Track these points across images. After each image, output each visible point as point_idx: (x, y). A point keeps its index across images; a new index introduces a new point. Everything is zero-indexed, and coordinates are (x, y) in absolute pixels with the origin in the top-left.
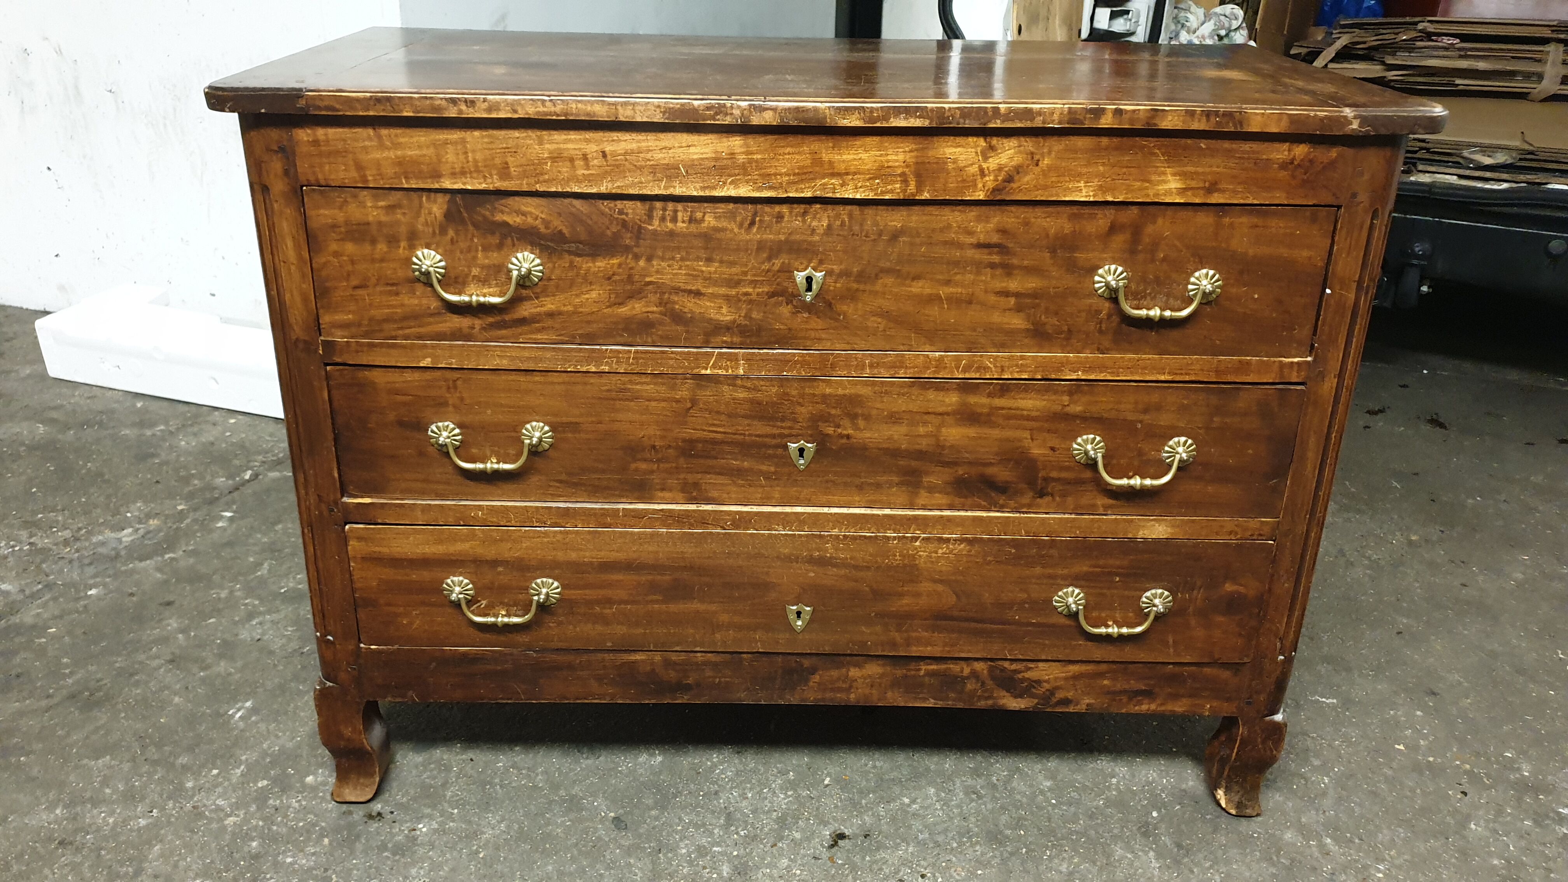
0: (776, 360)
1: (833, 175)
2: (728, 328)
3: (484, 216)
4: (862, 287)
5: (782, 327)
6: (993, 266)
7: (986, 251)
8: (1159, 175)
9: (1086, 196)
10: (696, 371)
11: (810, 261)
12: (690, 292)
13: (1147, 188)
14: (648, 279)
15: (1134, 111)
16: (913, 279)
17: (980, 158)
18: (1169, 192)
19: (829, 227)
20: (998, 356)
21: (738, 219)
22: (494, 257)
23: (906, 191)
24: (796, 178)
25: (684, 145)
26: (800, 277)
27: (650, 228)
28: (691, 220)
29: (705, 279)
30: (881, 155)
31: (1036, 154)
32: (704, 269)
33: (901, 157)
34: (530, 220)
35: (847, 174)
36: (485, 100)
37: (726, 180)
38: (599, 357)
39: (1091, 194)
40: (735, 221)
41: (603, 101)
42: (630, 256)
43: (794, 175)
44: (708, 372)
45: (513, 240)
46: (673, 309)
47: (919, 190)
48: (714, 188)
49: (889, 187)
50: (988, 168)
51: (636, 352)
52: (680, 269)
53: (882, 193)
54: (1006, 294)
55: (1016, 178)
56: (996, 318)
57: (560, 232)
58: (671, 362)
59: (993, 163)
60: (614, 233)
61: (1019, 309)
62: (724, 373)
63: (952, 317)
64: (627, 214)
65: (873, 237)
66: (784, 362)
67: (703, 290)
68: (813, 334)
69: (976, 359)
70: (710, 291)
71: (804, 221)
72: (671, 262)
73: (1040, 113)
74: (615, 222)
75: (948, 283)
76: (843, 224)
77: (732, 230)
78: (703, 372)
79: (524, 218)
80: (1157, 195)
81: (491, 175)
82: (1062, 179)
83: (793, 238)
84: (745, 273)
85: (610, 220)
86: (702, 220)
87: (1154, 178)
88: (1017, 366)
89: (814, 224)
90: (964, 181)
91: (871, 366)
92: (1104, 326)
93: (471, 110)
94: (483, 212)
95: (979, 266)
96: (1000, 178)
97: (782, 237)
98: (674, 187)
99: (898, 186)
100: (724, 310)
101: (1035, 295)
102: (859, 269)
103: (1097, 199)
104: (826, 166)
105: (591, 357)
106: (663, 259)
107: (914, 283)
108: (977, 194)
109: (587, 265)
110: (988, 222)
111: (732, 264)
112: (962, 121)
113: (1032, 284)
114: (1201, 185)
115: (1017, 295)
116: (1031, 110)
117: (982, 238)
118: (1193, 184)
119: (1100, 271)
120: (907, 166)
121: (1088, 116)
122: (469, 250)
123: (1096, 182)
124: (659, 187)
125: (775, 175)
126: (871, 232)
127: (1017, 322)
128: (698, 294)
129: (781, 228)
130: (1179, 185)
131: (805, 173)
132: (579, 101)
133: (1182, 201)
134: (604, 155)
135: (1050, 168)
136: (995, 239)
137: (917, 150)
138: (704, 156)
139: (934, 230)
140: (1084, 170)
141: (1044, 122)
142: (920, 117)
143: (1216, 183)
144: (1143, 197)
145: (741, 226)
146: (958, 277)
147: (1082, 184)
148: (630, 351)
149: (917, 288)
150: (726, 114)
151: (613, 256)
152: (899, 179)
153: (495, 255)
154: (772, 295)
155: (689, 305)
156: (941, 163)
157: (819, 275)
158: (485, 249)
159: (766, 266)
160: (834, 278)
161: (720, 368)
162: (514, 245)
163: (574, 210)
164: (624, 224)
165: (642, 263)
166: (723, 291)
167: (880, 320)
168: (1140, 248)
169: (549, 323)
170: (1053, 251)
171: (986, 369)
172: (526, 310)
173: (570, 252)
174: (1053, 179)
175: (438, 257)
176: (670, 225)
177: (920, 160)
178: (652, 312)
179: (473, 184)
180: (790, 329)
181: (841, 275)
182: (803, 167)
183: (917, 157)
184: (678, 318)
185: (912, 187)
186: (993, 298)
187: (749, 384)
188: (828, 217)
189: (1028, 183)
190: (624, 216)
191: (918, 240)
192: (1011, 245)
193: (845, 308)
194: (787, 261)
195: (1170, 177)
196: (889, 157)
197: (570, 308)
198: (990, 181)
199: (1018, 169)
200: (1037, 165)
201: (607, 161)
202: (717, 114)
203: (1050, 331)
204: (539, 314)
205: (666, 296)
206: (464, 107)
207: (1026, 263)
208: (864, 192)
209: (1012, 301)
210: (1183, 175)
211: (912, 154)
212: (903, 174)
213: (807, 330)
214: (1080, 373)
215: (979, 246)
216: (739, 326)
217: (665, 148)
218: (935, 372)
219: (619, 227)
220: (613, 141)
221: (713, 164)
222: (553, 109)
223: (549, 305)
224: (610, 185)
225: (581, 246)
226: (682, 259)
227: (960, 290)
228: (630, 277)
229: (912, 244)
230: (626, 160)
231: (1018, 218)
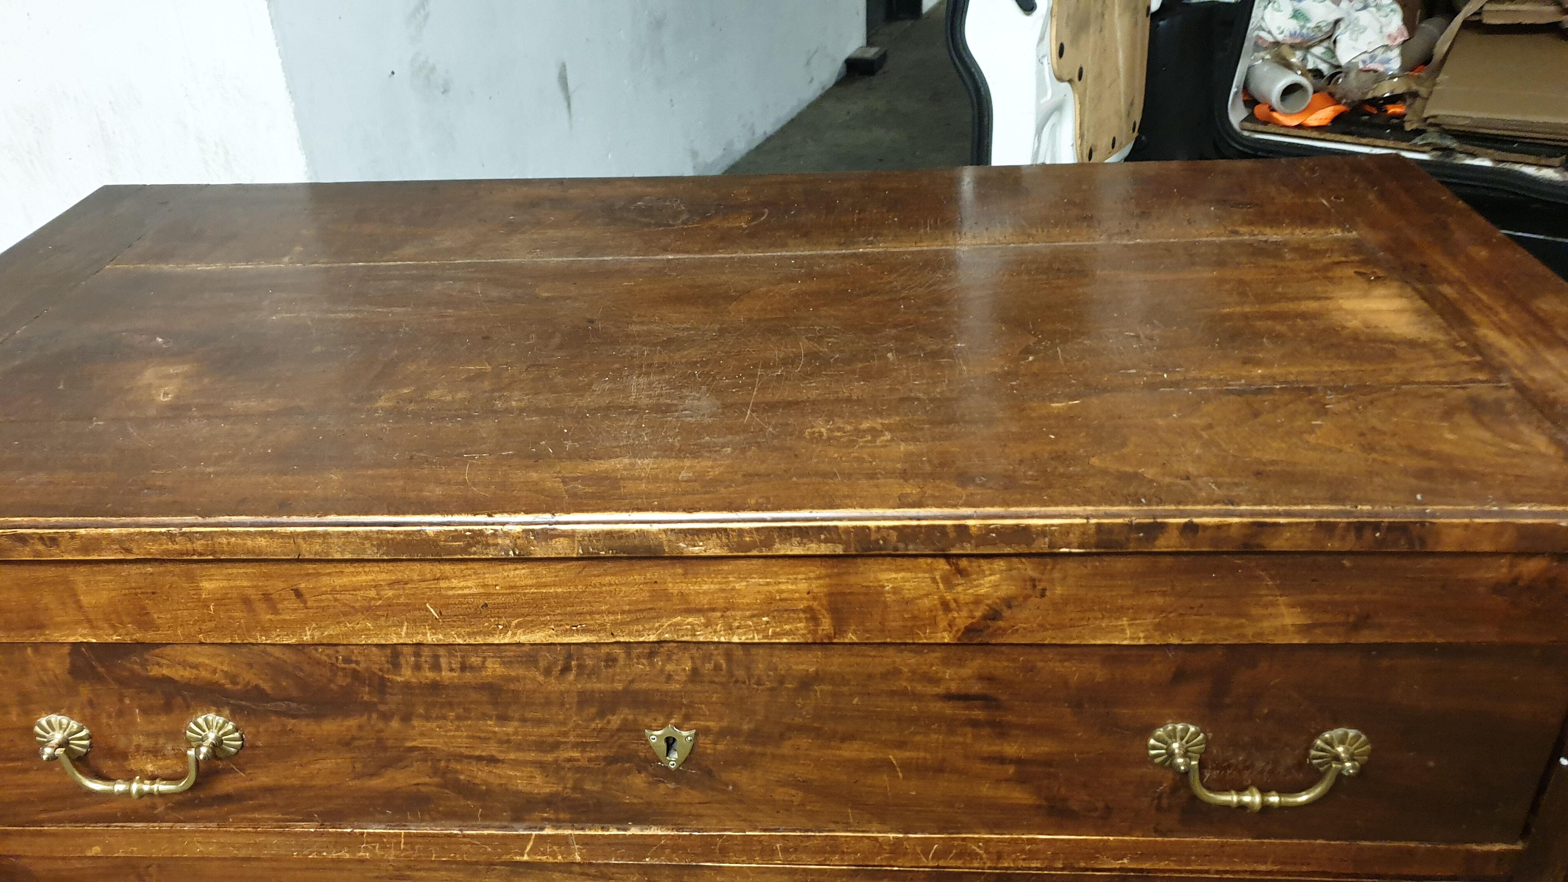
0: (629, 844)
1: (689, 611)
2: (549, 802)
3: (132, 671)
4: (759, 749)
5: (635, 801)
6: (975, 724)
7: (961, 704)
8: (1266, 606)
9: (1132, 638)
10: (506, 858)
11: (669, 716)
12: (479, 759)
13: (1241, 626)
14: (409, 744)
15: (1219, 527)
16: (843, 739)
17: (941, 586)
18: (1284, 630)
19: (695, 671)
20: (991, 839)
21: (542, 664)
22: (163, 722)
23: (815, 632)
24: (627, 618)
25: (428, 576)
26: (656, 737)
27: (399, 679)
28: (463, 668)
29: (501, 742)
30: (768, 584)
31: (1040, 580)
32: (497, 729)
33: (803, 586)
34: (205, 674)
35: (714, 610)
36: (73, 536)
37: (510, 623)
38: (355, 841)
39: (1141, 635)
40: (538, 669)
41: (271, 532)
42: (374, 716)
43: (623, 612)
44: (526, 858)
45: (185, 699)
46: (457, 780)
47: (840, 626)
48: (491, 634)
49: (787, 627)
50: (955, 601)
51: (407, 835)
52: (458, 728)
53: (775, 634)
54: (1002, 760)
55: (1007, 613)
56: (985, 790)
57: (257, 687)
58: (465, 848)
59: (963, 591)
60: (341, 686)
61: (1021, 780)
62: (551, 860)
63: (913, 788)
64: (357, 663)
65: (768, 685)
66: (644, 845)
67: (501, 756)
68: (686, 810)
69: (956, 843)
70: (512, 756)
71: (652, 664)
72: (440, 722)
73: (1043, 532)
74: (340, 674)
75: (901, 745)
76: (717, 668)
77: (534, 679)
78: (518, 858)
79: (194, 671)
80: (1261, 634)
81: (122, 623)
82: (1088, 615)
83: (636, 686)
84: (565, 734)
85: (331, 670)
86: (483, 667)
87: (1255, 611)
88: (1023, 851)
89: (669, 667)
90: (914, 618)
91: (785, 850)
92: (1165, 802)
93: (54, 550)
94: (129, 665)
95: (951, 725)
96: (978, 614)
97: (619, 687)
98: (424, 634)
99: (801, 625)
100: (539, 780)
101: (1047, 762)
102: (752, 726)
103: (1150, 642)
104: (676, 600)
105: (340, 841)
106: (428, 718)
107: (845, 746)
108: (939, 635)
109: (306, 728)
110: (962, 666)
111: (540, 722)
112: (901, 545)
113: (1043, 747)
114: (1341, 619)
115: (1018, 762)
116: (1027, 528)
117: (954, 687)
118: (1326, 618)
119: (1160, 732)
120: (814, 599)
121: (1133, 536)
122: (120, 713)
123: (1150, 619)
124: (398, 634)
125: (591, 613)
126: (765, 678)
127: (1019, 796)
128: (492, 760)
129: (614, 675)
130: (1302, 620)
131: (641, 611)
132: (232, 534)
133: (1305, 642)
134: (298, 594)
135: (1066, 601)
136: (976, 688)
137: (828, 576)
138: (466, 591)
139: (870, 676)
140: (1128, 603)
141: (1051, 546)
142: (826, 541)
143: (1368, 617)
144: (1235, 638)
145: (547, 672)
146: (918, 738)
147: (1125, 622)
148: (399, 835)
149: (849, 751)
150: (488, 545)
151: (347, 715)
152: (802, 615)
153: (164, 718)
154: (611, 760)
155: (481, 774)
156: (874, 596)
157: (686, 735)
158: (145, 711)
159: (598, 724)
160: (711, 737)
161: (543, 854)
162: (188, 707)
163: (271, 659)
164: (355, 674)
165: (395, 724)
166: (532, 756)
167: (793, 792)
168: (1227, 700)
169: (268, 799)
170: (1077, 705)
171: (973, 855)
172: (227, 785)
173: (279, 714)
174: (1073, 615)
175: (74, 725)
176: (431, 675)
177: (834, 590)
178: (425, 784)
179: (95, 636)
180: (649, 804)
181: (722, 734)
182: (637, 602)
183: (831, 585)
184: (467, 790)
185: (826, 625)
186: (979, 766)
187: (593, 871)
188: (692, 658)
189: (1027, 620)
190: (354, 666)
191: (845, 689)
192: (1004, 697)
193: (734, 776)
194: (631, 717)
195: (1283, 609)
196: (783, 587)
197: (297, 782)
198: (962, 620)
199: (1008, 602)
200: (1043, 595)
201: (305, 602)
202: (470, 545)
203: (1075, 808)
204: (251, 789)
205: (443, 764)
206: (40, 547)
207: (1030, 720)
208: (745, 634)
209: (1011, 769)
210: (1309, 606)
211: (822, 582)
212: (809, 610)
213: (676, 804)
214: (1125, 861)
215: (949, 697)
216: (564, 799)
217: (398, 582)
218: (889, 859)
219: (349, 680)
220: (308, 574)
221: (482, 602)
222: (189, 546)
223: (263, 778)
224: (317, 634)
225: (294, 705)
226: (459, 718)
227: (922, 754)
228: (379, 740)
229: (834, 694)
230: (336, 600)
231: (1014, 660)
